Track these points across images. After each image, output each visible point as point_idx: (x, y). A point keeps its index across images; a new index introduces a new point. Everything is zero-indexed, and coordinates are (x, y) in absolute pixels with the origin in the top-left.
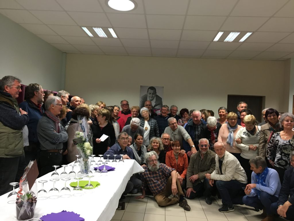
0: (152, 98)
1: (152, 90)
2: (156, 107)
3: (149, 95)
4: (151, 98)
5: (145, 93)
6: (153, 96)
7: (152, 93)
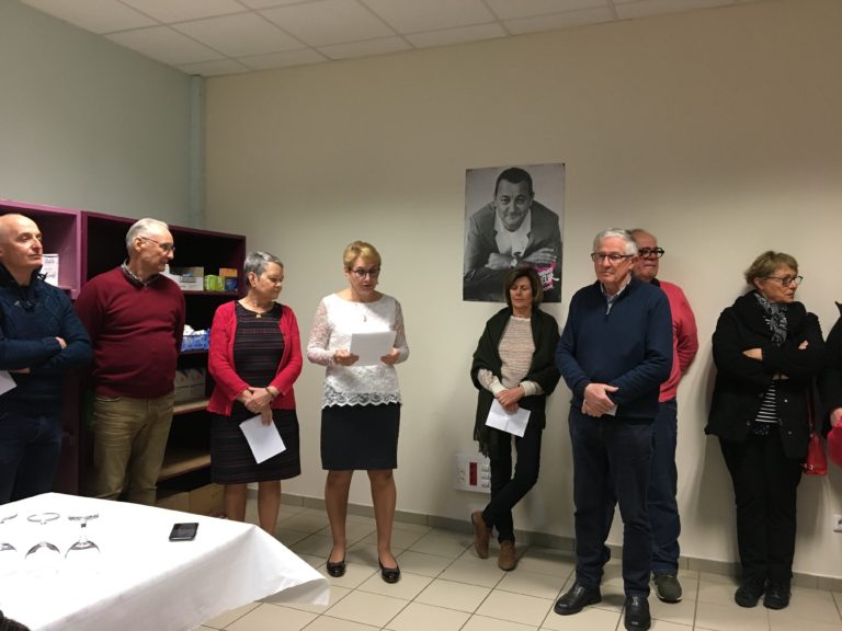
0: (517, 219)
1: (515, 182)
2: (532, 258)
3: (503, 207)
4: (509, 220)
5: (487, 199)
6: (521, 207)
7: (517, 194)
